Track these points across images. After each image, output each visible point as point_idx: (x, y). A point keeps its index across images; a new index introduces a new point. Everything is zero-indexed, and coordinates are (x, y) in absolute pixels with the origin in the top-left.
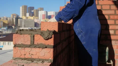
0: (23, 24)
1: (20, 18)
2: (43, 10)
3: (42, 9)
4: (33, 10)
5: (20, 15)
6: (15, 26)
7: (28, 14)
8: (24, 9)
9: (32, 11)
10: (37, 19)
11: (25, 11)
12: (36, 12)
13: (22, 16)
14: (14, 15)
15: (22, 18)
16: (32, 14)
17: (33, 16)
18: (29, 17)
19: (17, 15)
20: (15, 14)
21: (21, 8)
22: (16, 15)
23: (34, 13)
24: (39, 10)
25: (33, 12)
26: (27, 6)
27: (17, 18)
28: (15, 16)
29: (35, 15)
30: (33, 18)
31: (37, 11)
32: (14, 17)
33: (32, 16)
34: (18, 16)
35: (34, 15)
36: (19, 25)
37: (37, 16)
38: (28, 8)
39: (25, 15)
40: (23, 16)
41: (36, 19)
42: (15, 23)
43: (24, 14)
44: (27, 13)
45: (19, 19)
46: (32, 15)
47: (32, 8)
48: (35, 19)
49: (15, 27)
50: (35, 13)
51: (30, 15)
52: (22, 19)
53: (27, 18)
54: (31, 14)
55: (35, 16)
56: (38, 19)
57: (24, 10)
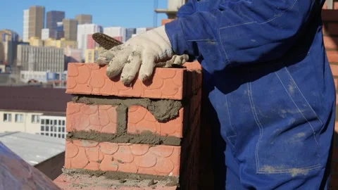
0: (31, 60)
1: (22, 43)
2: (91, 22)
3: (87, 19)
4: (61, 21)
5: (22, 35)
6: (6, 66)
7: (45, 33)
8: (34, 15)
9: (59, 24)
10: (71, 46)
11: (37, 24)
12: (71, 27)
13: (29, 38)
14: (6, 34)
15: (28, 43)
16: (58, 33)
17: (62, 39)
18: (50, 39)
19: (13, 33)
20: (9, 30)
21: (26, 13)
22: (10, 33)
23: (64, 30)
24: (80, 21)
25: (62, 27)
26: (44, 9)
27: (15, 42)
28: (9, 35)
29: (67, 35)
30: (62, 44)
31: (74, 24)
32: (4, 40)
33: (58, 38)
34: (17, 36)
35: (63, 36)
36: (19, 64)
37: (73, 37)
38: (48, 13)
39: (38, 35)
40: (32, 38)
41: (68, 47)
42: (6, 58)
43: (34, 32)
44: (43, 28)
45: (19, 47)
46: (58, 35)
47: (59, 15)
48: (66, 46)
49: (8, 68)
50: (66, 30)
51: (51, 35)
52: (27, 46)
53: (44, 43)
54: (56, 32)
55: (66, 40)
56: (75, 48)
57: (34, 21)
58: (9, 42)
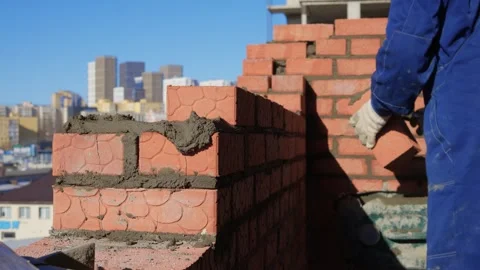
1: (86, 108)
2: (182, 76)
3: (177, 71)
4: (139, 75)
5: (87, 97)
7: (119, 93)
8: (103, 69)
9: (138, 79)
10: (155, 111)
11: (106, 81)
12: (154, 84)
13: (97, 101)
14: (64, 97)
15: (95, 109)
16: (136, 93)
17: (143, 101)
18: (125, 102)
19: (74, 95)
20: (68, 92)
21: (92, 67)
22: (70, 96)
23: (144, 87)
24: (166, 73)
25: (141, 84)
26: (116, 60)
27: (77, 108)
28: (69, 98)
29: (149, 95)
30: (142, 109)
31: (158, 78)
32: (63, 106)
33: (137, 100)
34: (80, 100)
35: (143, 96)
38: (122, 66)
39: (109, 96)
40: (101, 101)
41: (151, 111)
43: (103, 93)
44: (116, 86)
46: (136, 94)
47: (136, 68)
48: (148, 110)
50: (148, 87)
51: (127, 96)
53: (117, 107)
54: (134, 92)
55: (148, 101)
56: (160, 112)
57: (103, 77)
58: (69, 108)
